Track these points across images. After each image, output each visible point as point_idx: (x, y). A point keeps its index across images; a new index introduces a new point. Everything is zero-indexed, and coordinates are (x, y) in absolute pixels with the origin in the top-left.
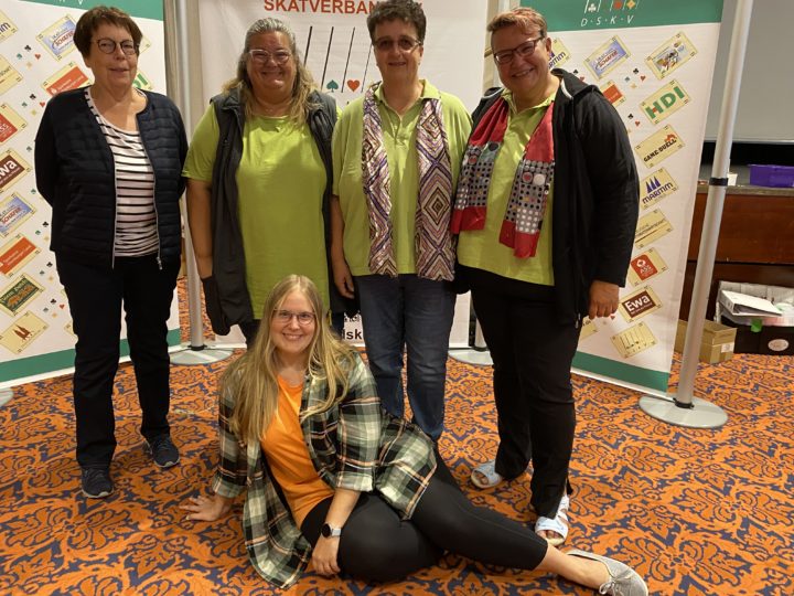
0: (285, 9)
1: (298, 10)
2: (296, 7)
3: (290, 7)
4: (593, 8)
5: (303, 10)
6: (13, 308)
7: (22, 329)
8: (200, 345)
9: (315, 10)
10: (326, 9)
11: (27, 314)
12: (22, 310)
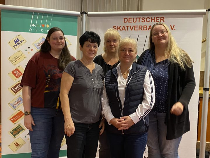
0: (120, 30)
1: (125, 30)
2: (125, 29)
3: (123, 29)
5: (127, 30)
6: (15, 135)
9: (132, 30)
10: (136, 29)
11: (19, 138)
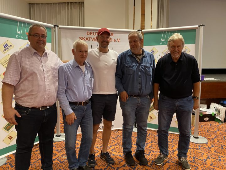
0: (85, 40)
2: (88, 40)
3: (86, 40)
4: (163, 40)
5: (90, 40)
6: (8, 130)
7: (10, 137)
8: (59, 135)
9: (93, 40)
10: (95, 40)
11: (12, 132)
12: (10, 130)
